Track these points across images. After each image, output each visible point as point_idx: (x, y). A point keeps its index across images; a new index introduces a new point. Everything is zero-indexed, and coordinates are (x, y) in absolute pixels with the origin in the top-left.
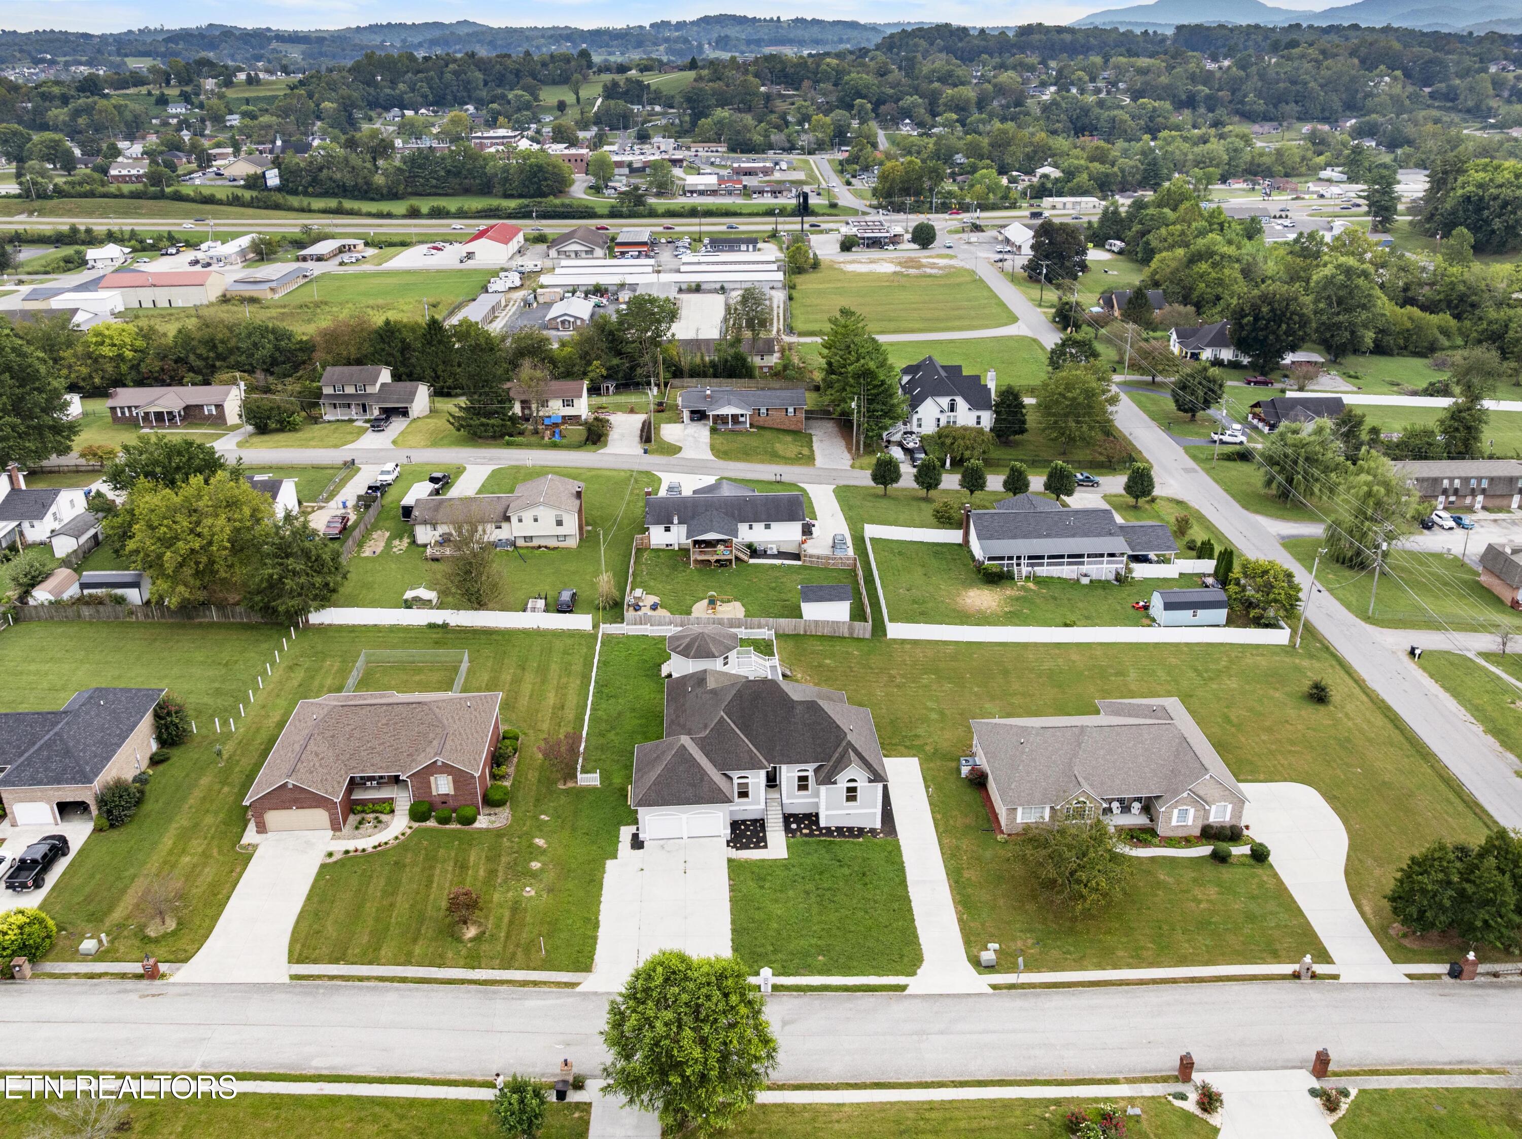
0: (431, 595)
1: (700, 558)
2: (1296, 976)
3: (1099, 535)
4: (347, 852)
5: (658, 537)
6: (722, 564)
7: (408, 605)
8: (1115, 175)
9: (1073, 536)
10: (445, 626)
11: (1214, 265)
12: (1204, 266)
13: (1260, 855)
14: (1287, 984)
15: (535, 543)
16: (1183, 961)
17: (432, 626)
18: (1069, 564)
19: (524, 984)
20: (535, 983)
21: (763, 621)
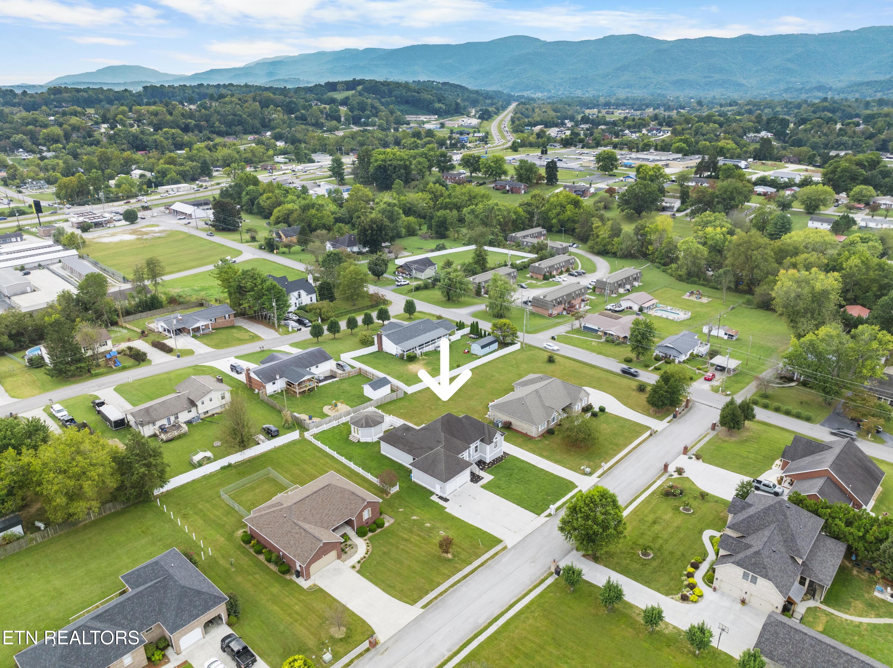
0: (209, 454)
1: (301, 390)
2: (651, 435)
3: (433, 330)
4: (359, 562)
5: (270, 388)
6: (311, 390)
7: (200, 464)
8: (188, 170)
9: (426, 333)
10: (230, 465)
11: (318, 210)
12: (313, 211)
13: (602, 410)
14: (651, 438)
15: (210, 413)
16: (626, 446)
17: (223, 468)
18: (432, 344)
19: (493, 557)
20: (496, 554)
21: (365, 404)
